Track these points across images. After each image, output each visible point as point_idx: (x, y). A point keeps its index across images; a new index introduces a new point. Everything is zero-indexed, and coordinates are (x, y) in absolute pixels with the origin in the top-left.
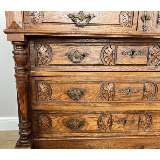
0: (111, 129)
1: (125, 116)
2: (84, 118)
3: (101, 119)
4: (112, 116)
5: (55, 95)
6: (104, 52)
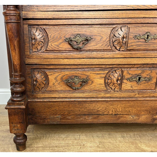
0: (120, 89)
1: (140, 72)
2: (88, 74)
3: (109, 76)
4: (122, 72)
5: (52, 44)
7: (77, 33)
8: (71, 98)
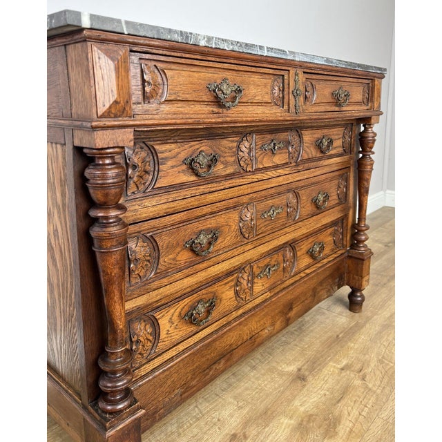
0: (252, 294)
1: (268, 260)
2: (214, 290)
4: (252, 267)
5: (165, 260)
6: (239, 149)
7: (199, 229)
8: (196, 344)
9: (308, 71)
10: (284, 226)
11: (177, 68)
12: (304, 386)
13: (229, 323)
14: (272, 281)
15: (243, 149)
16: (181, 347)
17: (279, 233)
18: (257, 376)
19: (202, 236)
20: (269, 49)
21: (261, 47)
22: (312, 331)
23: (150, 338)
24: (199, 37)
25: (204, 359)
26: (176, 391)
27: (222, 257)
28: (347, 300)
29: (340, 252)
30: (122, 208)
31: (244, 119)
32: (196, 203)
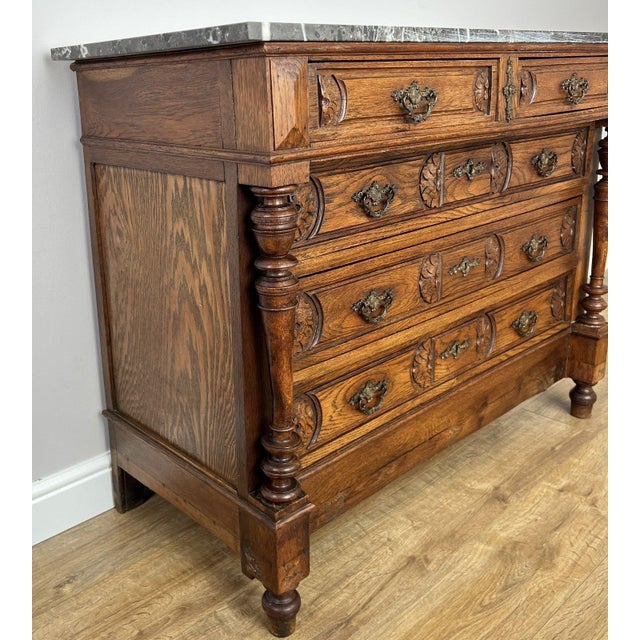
0: (432, 380)
2: (385, 369)
4: (433, 343)
5: (330, 325)
6: (421, 175)
7: (369, 287)
9: (526, 56)
10: (480, 287)
11: (358, 76)
12: (505, 508)
13: (403, 416)
14: (461, 363)
15: (428, 176)
16: (346, 440)
17: (473, 295)
18: (436, 493)
19: (372, 298)
20: (474, 32)
21: (462, 31)
22: (513, 440)
23: (311, 423)
24: (386, 31)
25: (371, 459)
26: (340, 495)
27: (397, 326)
28: (569, 399)
29: (560, 327)
30: (293, 259)
31: (437, 136)
32: (365, 254)
